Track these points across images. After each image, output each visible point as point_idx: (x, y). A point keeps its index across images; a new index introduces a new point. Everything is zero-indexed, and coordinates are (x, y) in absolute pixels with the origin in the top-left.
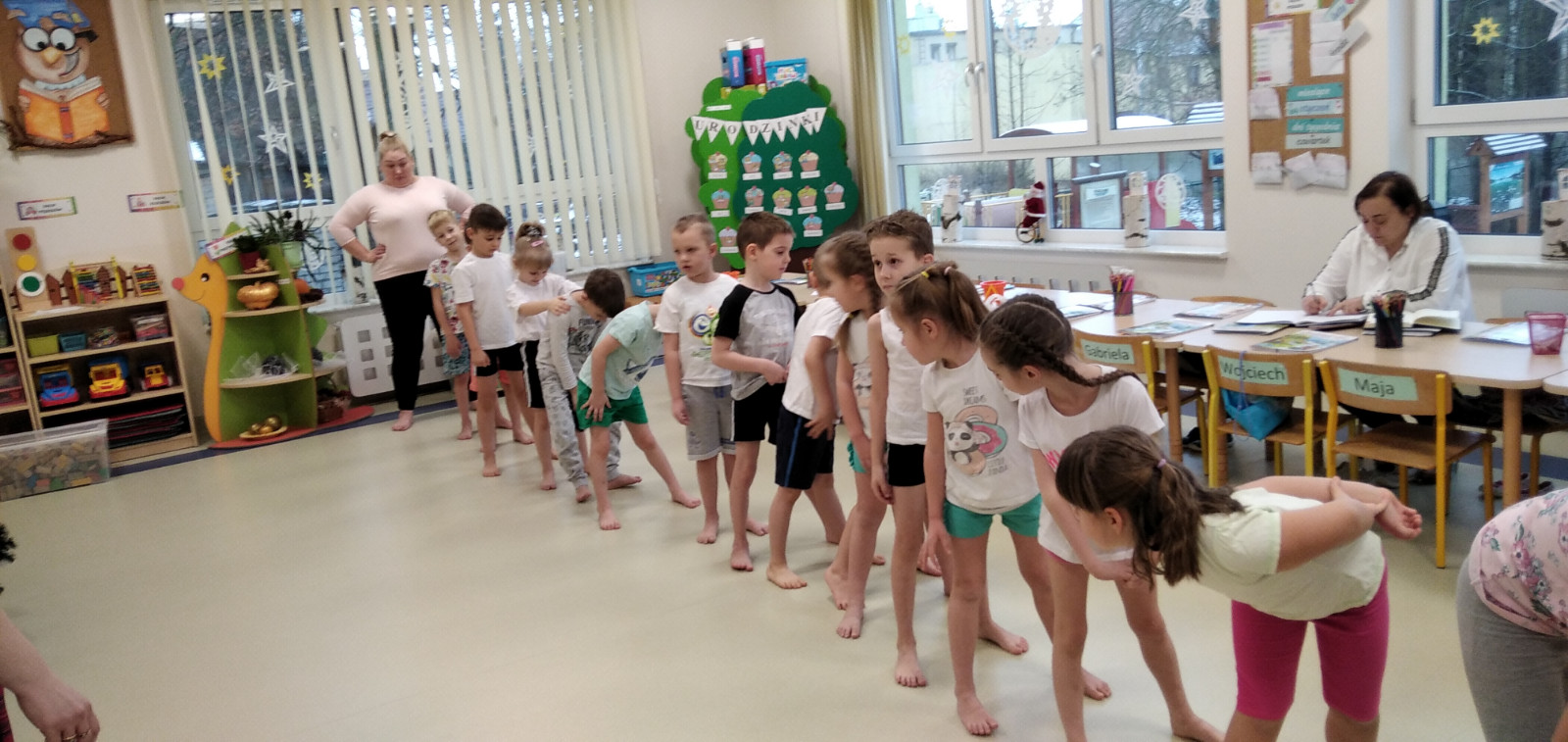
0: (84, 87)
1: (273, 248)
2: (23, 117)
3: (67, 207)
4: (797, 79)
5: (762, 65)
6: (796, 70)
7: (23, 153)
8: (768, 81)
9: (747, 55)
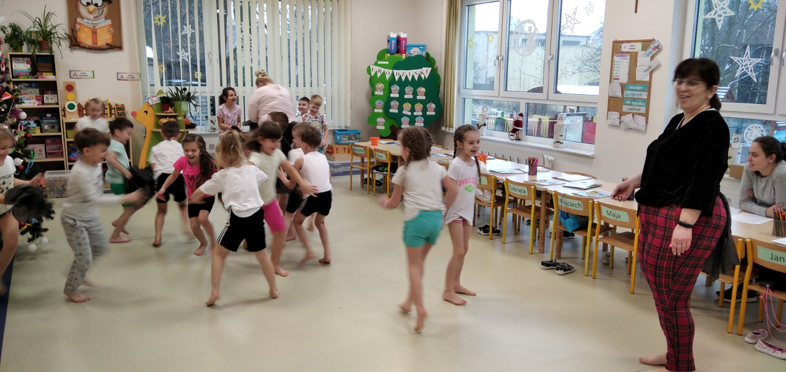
0: (104, 23)
1: (177, 103)
2: (77, 34)
3: (91, 75)
4: (420, 53)
5: (405, 45)
6: (420, 49)
7: (75, 49)
8: (407, 53)
9: (399, 40)
